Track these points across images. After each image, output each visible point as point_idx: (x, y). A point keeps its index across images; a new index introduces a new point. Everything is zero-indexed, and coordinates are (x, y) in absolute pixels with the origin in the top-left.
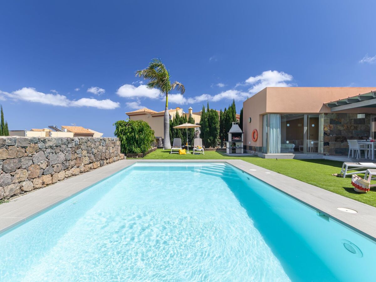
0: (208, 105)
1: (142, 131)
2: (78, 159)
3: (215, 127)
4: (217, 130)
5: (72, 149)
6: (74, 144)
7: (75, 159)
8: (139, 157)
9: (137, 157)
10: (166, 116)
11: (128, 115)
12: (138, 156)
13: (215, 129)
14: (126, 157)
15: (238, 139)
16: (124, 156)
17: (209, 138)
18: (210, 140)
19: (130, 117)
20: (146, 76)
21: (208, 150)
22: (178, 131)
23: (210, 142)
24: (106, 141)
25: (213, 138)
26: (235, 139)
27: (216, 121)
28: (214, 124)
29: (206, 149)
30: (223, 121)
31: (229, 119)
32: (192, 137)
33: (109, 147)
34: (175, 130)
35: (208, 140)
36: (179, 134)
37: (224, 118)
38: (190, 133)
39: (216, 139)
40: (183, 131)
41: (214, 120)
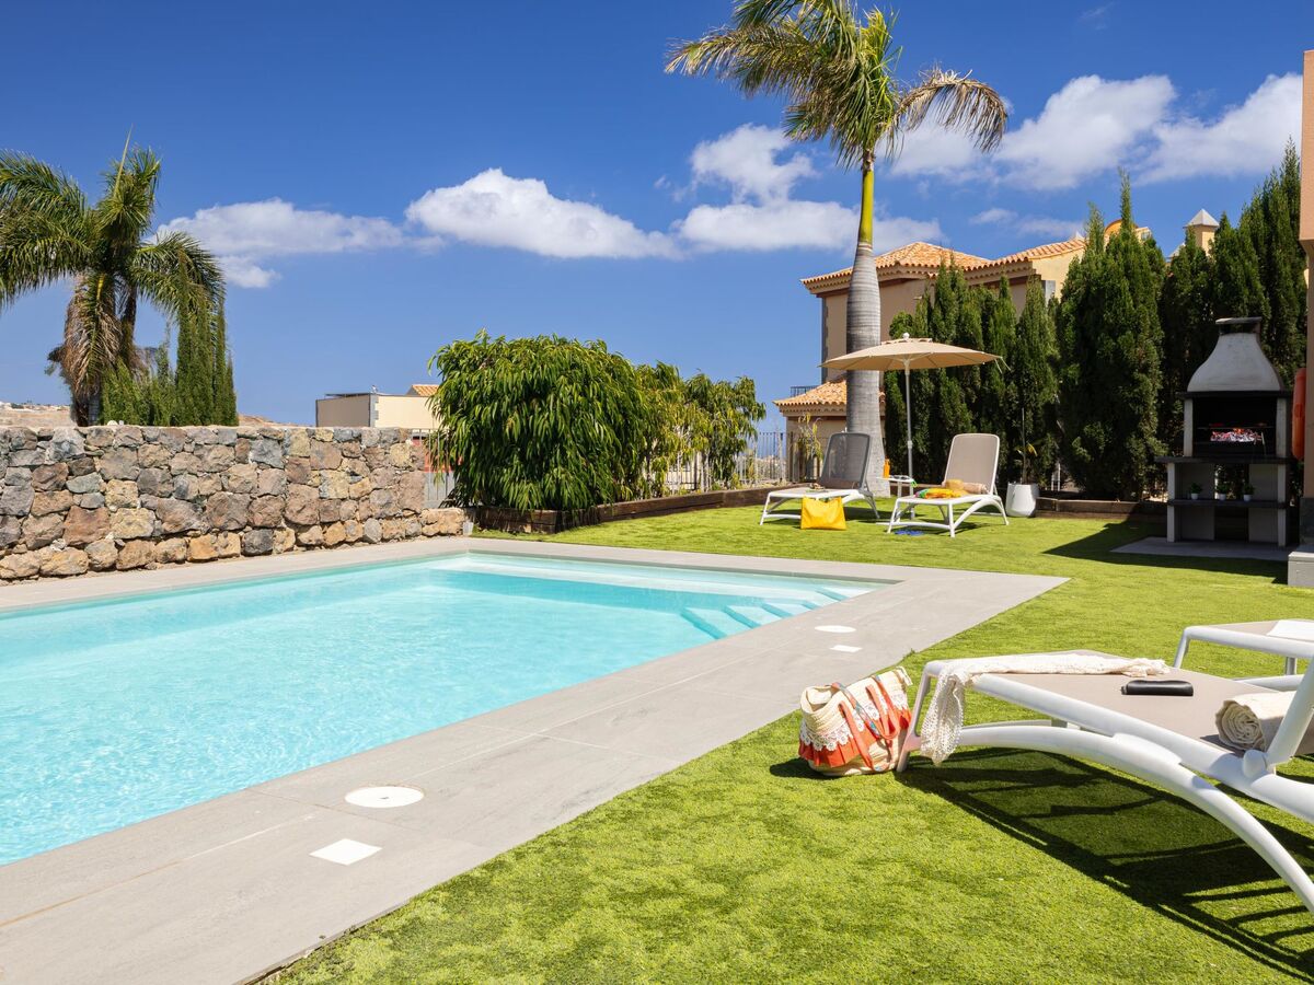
0: (1125, 200)
2: (77, 514)
3: (1118, 352)
4: (1137, 375)
5: (40, 475)
6: (49, 452)
7: (59, 513)
8: (534, 529)
9: (528, 529)
10: (856, 298)
12: (532, 524)
13: (1125, 371)
14: (470, 526)
15: (1246, 438)
16: (462, 518)
17: (1080, 433)
18: (1089, 443)
20: (754, 75)
21: (1073, 511)
22: (942, 388)
23: (1089, 457)
24: (286, 442)
25: (1106, 432)
26: (1223, 437)
27: (1124, 311)
28: (1115, 331)
29: (1062, 505)
30: (1190, 311)
31: (1224, 292)
32: (1034, 423)
33: (316, 473)
34: (928, 380)
35: (1076, 442)
36: (946, 405)
37: (1196, 289)
38: (1021, 398)
39: (1137, 438)
40: (979, 384)
41: (1110, 305)
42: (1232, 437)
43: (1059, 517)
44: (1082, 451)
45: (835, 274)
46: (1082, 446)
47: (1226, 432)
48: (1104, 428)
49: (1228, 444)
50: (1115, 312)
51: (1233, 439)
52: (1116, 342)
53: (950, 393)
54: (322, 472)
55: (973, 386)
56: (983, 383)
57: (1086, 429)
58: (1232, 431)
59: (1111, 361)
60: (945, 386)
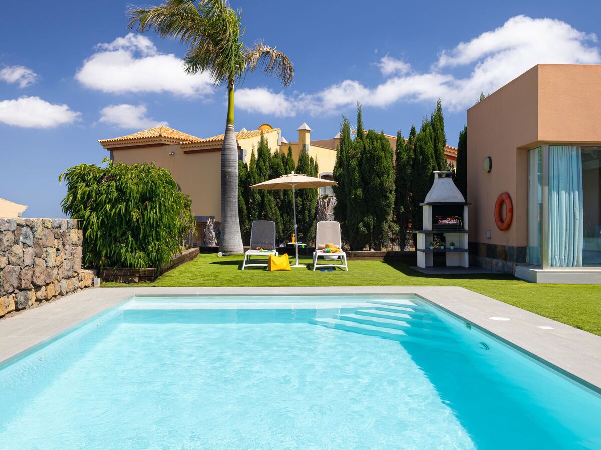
1: (150, 200)
3: (381, 184)
4: (388, 194)
8: (140, 280)
9: (136, 280)
10: (228, 152)
11: (108, 149)
12: (139, 277)
13: (383, 192)
14: (98, 281)
15: (453, 222)
16: (92, 276)
17: (362, 221)
18: (366, 226)
19: (115, 153)
21: (359, 257)
22: (266, 199)
23: (366, 232)
24: (35, 229)
25: (374, 220)
26: (443, 222)
27: (383, 166)
28: (379, 175)
29: (354, 254)
30: (407, 168)
31: (422, 160)
32: (308, 216)
33: (44, 250)
34: (258, 195)
35: (361, 225)
36: (268, 208)
37: (409, 158)
38: (303, 205)
39: (385, 223)
40: (282, 198)
41: (377, 163)
42: (447, 222)
43: (353, 260)
44: (364, 229)
45: (116, 139)
46: (364, 227)
47: (444, 220)
48: (373, 218)
49: (446, 225)
50: (380, 166)
51: (447, 223)
52: (380, 179)
53: (270, 201)
54: (47, 249)
55: (280, 198)
56: (284, 197)
57: (365, 219)
58: (447, 219)
59: (378, 188)
60: (268, 198)
